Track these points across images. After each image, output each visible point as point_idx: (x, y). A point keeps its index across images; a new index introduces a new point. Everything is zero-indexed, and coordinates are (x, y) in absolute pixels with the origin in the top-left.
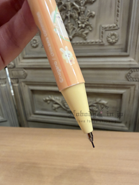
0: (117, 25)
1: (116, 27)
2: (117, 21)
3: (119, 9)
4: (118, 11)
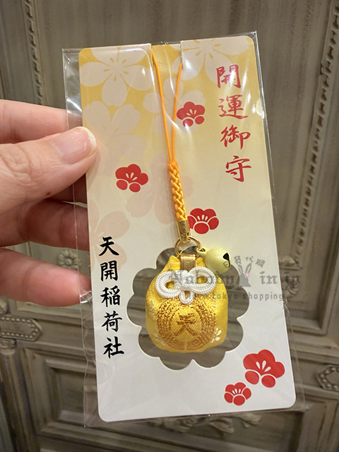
0: (297, 263)
1: (296, 265)
2: (298, 253)
3: (305, 230)
4: (302, 233)
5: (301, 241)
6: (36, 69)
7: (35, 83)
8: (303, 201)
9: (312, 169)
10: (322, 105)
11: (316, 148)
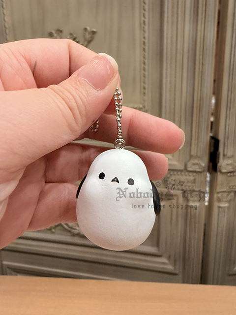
0: (144, 107)
2: (144, 101)
3: (146, 86)
4: (144, 88)
5: (144, 93)
6: (3, 7)
7: (3, 15)
8: (142, 68)
9: (144, 49)
10: (144, 15)
11: (144, 38)
